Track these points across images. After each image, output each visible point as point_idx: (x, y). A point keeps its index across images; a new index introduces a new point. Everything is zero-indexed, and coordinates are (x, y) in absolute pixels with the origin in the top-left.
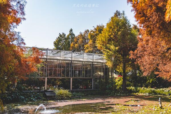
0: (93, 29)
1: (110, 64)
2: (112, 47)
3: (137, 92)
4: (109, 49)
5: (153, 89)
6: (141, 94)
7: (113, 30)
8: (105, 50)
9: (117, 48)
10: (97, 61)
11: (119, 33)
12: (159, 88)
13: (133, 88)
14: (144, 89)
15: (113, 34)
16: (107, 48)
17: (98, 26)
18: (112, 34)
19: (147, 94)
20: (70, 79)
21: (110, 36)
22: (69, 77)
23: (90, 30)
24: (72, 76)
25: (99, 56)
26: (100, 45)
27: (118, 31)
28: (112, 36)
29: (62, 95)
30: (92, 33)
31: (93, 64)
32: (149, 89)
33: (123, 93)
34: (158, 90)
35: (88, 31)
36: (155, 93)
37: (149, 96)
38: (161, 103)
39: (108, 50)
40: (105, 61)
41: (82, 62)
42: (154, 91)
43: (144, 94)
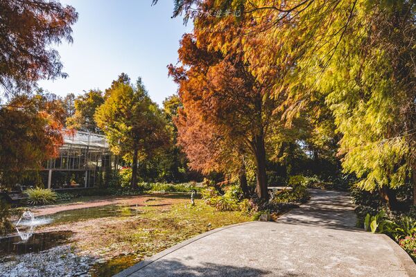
0: (83, 94)
1: (116, 150)
2: (123, 126)
3: (150, 189)
4: (117, 128)
5: (170, 185)
6: (155, 192)
7: (124, 101)
8: (111, 129)
9: (130, 128)
10: (94, 144)
11: (134, 107)
12: (178, 183)
13: (144, 184)
14: (158, 185)
15: (126, 107)
16: (113, 126)
17: (92, 91)
18: (123, 107)
19: (164, 191)
20: (48, 171)
21: (119, 109)
22: (46, 168)
23: (76, 96)
24: (53, 167)
25: (99, 137)
26: (101, 122)
27: (133, 104)
28: (122, 111)
29: (40, 197)
30: (81, 99)
31: (88, 150)
32: (165, 185)
33: (133, 192)
34: (177, 186)
35: (73, 96)
36: (173, 189)
37: (165, 194)
38: (193, 200)
39: (116, 130)
40: (107, 145)
41: (71, 144)
42: (172, 188)
43: (159, 192)
